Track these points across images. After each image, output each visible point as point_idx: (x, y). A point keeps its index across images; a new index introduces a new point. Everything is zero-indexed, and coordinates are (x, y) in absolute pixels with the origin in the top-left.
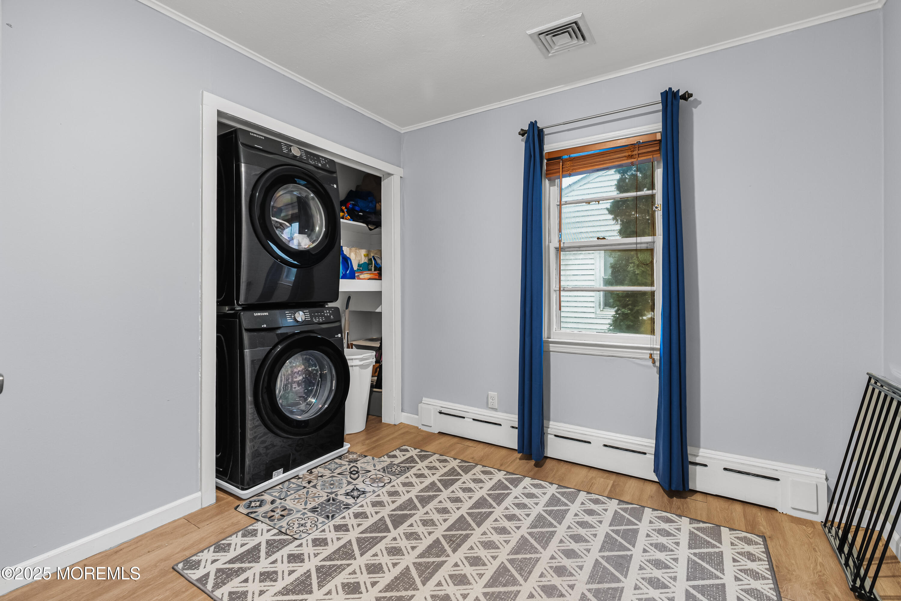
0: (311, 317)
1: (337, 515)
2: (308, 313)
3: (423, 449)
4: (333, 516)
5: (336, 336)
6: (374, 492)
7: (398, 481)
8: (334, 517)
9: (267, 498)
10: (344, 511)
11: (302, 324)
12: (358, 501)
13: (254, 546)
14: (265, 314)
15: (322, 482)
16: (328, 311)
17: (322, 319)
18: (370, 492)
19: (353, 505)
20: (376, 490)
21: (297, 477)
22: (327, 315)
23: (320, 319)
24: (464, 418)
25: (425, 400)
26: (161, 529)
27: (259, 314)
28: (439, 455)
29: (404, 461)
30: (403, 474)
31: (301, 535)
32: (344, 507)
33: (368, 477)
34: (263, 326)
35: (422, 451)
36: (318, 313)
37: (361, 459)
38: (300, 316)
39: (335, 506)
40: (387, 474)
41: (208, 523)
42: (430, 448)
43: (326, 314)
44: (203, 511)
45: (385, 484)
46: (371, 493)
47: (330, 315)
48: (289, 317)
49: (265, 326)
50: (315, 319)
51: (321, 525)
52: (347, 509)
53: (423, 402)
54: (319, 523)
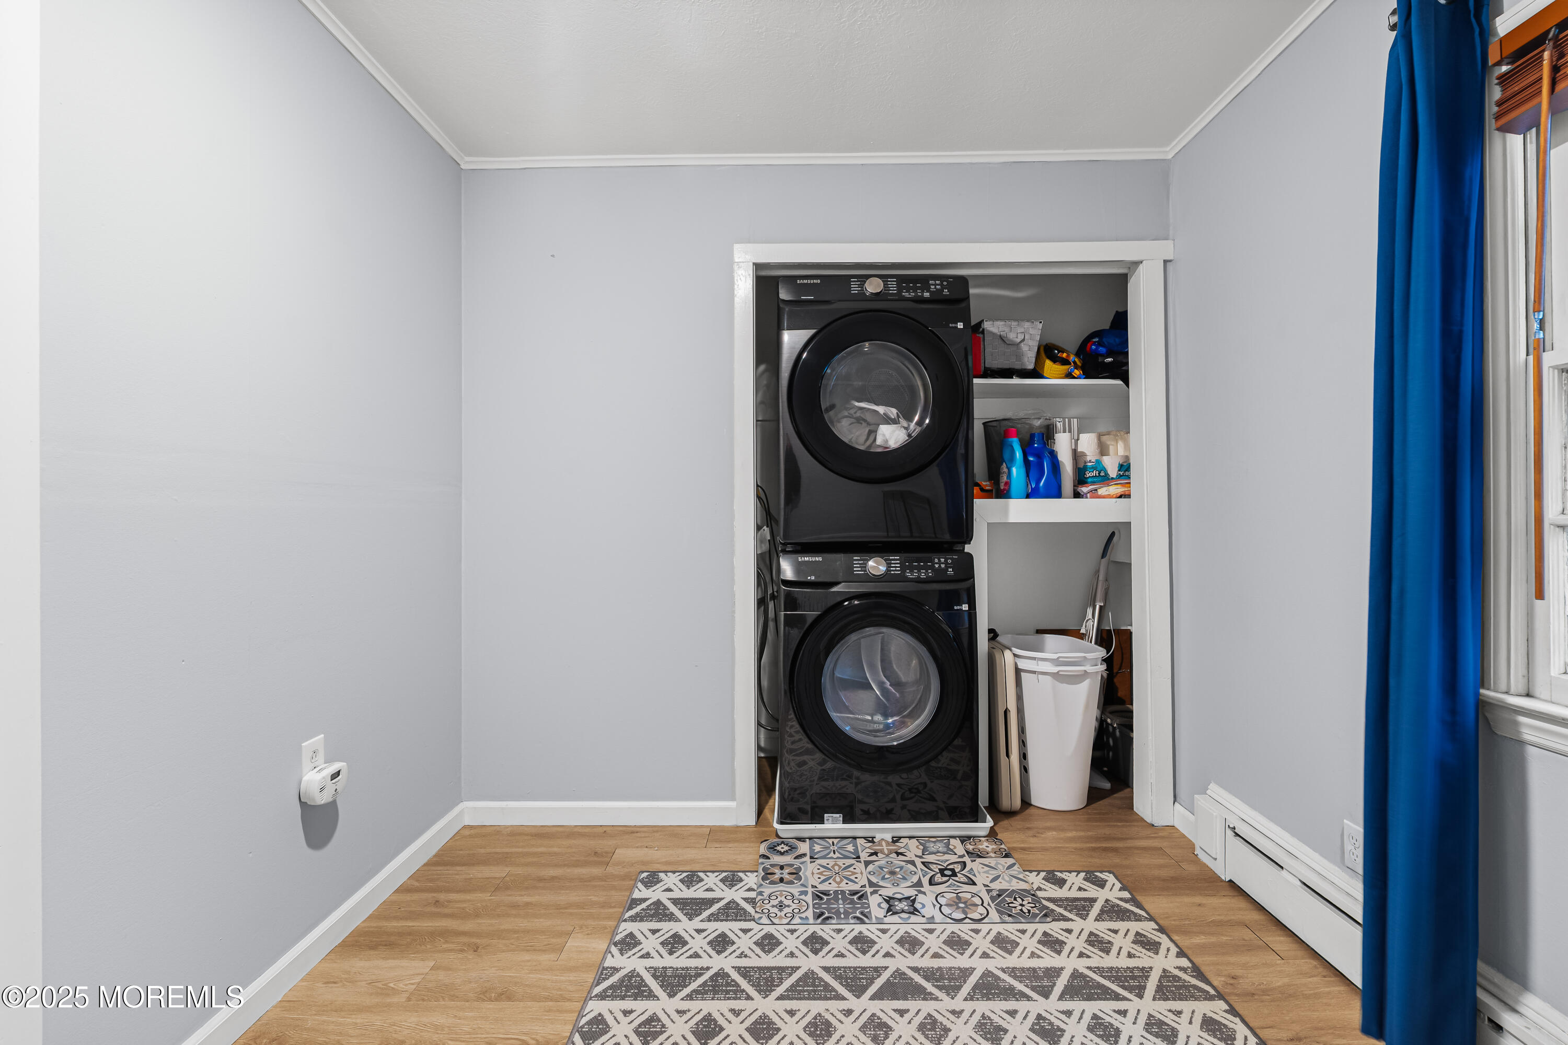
0: (903, 568)
1: (834, 921)
2: (899, 562)
3: (1140, 898)
4: (828, 918)
5: (955, 608)
6: (931, 920)
7: (996, 926)
8: (828, 922)
9: (804, 848)
10: (852, 921)
11: (882, 579)
12: (890, 919)
13: (713, 898)
14: (817, 559)
15: (887, 862)
16: (942, 560)
17: (926, 573)
18: (924, 916)
19: (874, 920)
20: (937, 920)
21: (871, 839)
22: (940, 566)
23: (923, 573)
24: (1282, 868)
25: (1214, 790)
26: (683, 829)
27: (806, 559)
28: (1157, 927)
29: (1061, 900)
30: (1023, 920)
31: (761, 918)
32: (858, 915)
33: (957, 892)
34: (809, 578)
35: (1134, 901)
36: (919, 562)
37: (992, 857)
38: (876, 566)
39: (851, 906)
40: (992, 905)
41: (718, 846)
42: (1157, 904)
43: (937, 566)
44: (736, 829)
45: (966, 917)
46: (924, 920)
47: (947, 568)
48: (858, 565)
49: (813, 578)
50: (912, 572)
51: (799, 921)
52: (858, 922)
53: (1208, 792)
54: (799, 917)
